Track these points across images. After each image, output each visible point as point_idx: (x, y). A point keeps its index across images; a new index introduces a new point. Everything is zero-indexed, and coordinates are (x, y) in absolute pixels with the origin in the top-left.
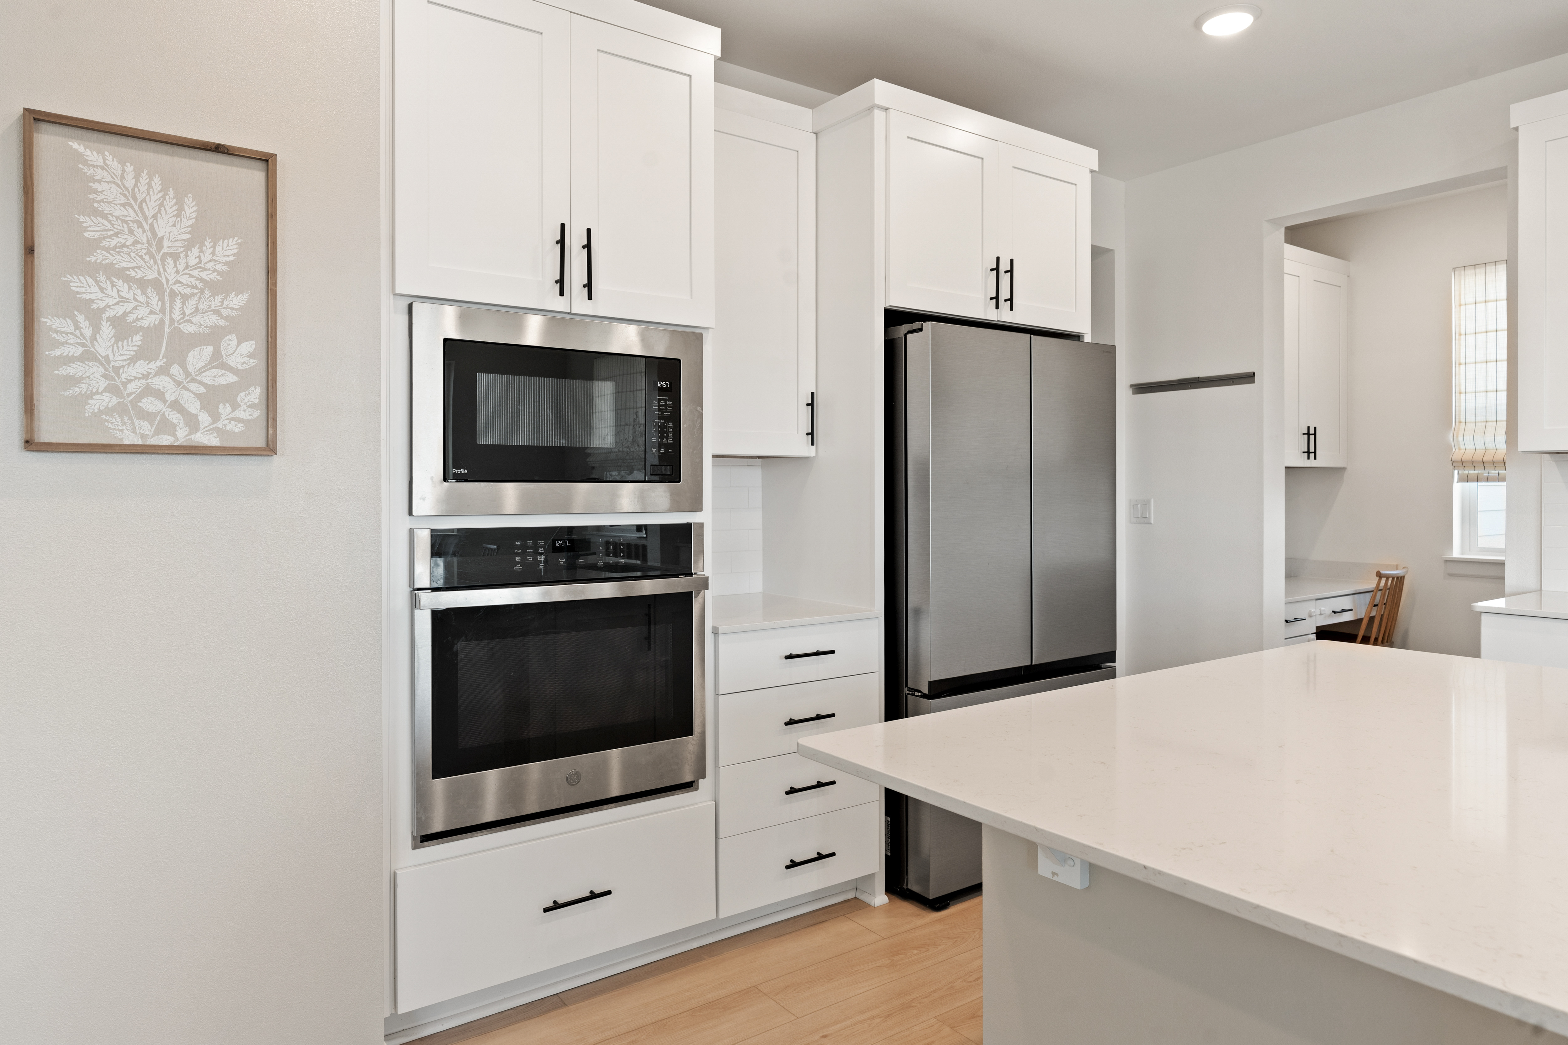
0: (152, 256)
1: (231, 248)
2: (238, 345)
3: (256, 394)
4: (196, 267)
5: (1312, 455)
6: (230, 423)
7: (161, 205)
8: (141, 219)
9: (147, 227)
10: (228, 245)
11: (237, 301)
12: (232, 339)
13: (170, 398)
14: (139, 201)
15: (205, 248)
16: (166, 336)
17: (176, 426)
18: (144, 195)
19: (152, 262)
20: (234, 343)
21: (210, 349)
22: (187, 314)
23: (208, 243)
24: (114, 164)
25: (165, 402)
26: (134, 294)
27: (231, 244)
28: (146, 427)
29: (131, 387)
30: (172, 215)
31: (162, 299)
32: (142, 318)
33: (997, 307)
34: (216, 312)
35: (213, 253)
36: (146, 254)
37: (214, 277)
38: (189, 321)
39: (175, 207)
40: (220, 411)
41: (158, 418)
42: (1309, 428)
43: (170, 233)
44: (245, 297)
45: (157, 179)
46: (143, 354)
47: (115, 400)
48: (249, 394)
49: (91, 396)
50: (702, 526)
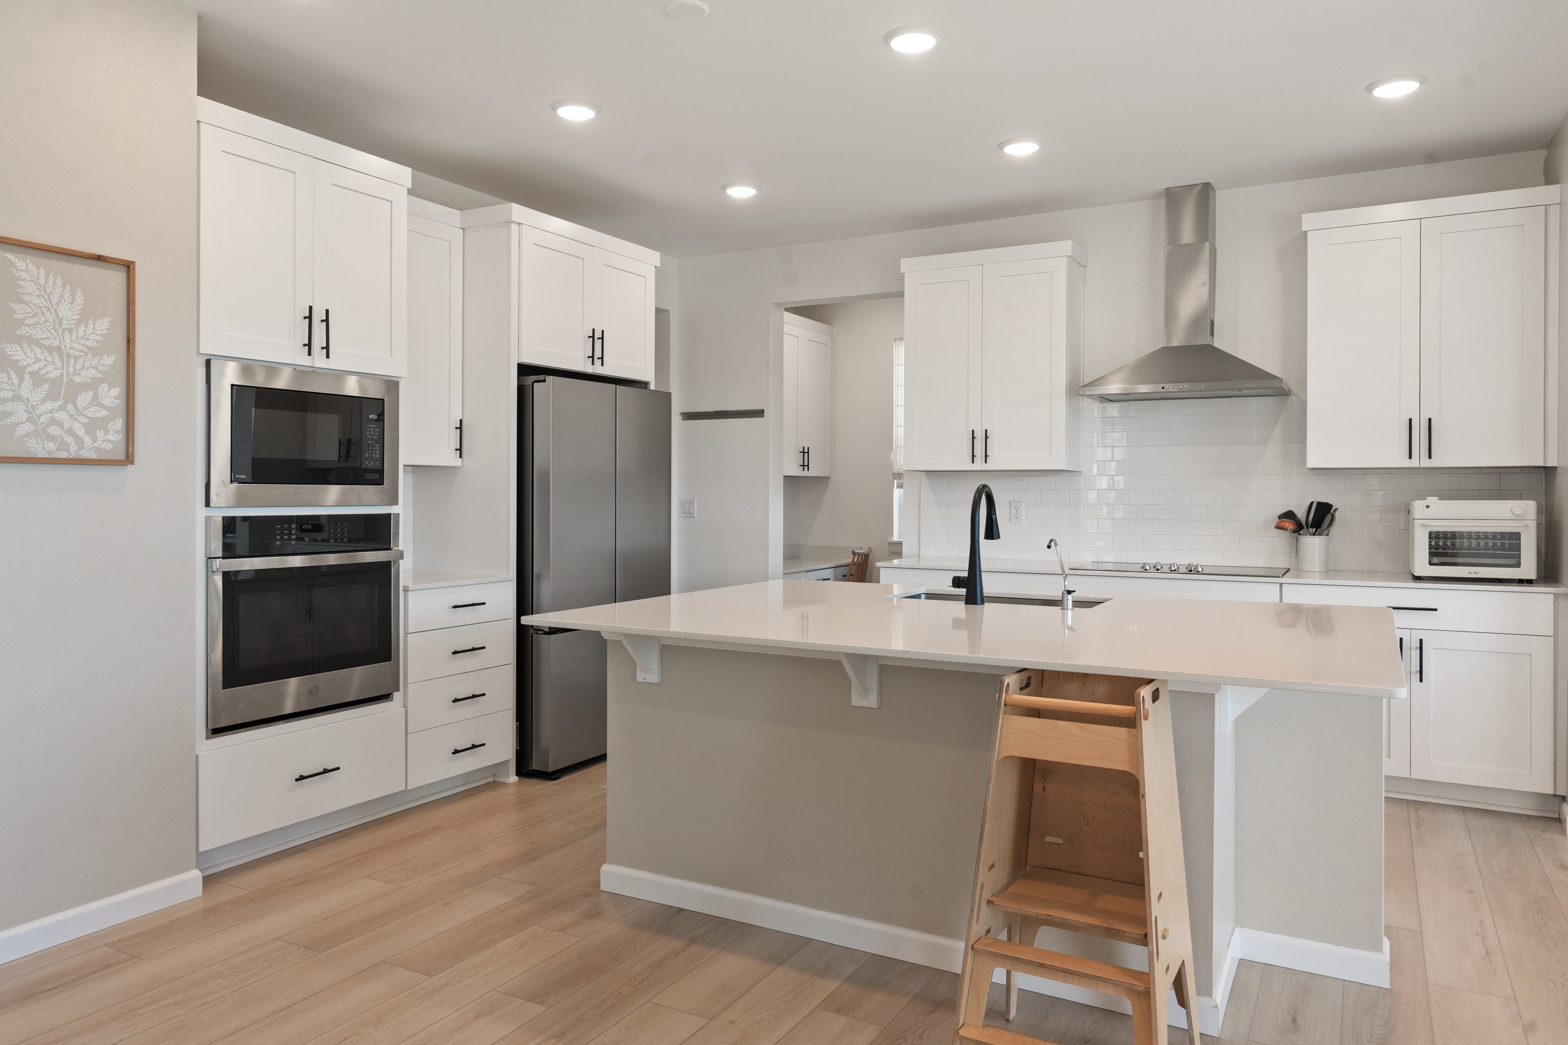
0: (56, 331)
1: (105, 324)
2: (109, 391)
3: (118, 424)
4: (83, 338)
5: (806, 468)
6: (103, 443)
7: (62, 296)
8: (49, 306)
9: (53, 311)
10: (103, 323)
11: (108, 360)
12: (105, 386)
13: (66, 426)
14: (48, 293)
15: (88, 325)
16: (64, 385)
17: (70, 445)
18: (51, 289)
19: (56, 334)
20: (106, 389)
21: (91, 393)
22: (77, 370)
23: (90, 322)
24: (32, 268)
25: (63, 429)
26: (45, 356)
27: (105, 322)
28: (51, 446)
29: (42, 419)
30: (68, 303)
31: (62, 359)
32: (49, 373)
33: (593, 364)
34: (96, 368)
35: (94, 328)
36: (52, 329)
37: (94, 344)
38: (78, 374)
39: (70, 298)
40: (97, 435)
41: (59, 440)
42: (804, 447)
43: (67, 315)
44: (113, 358)
45: (59, 279)
46: (51, 396)
47: (32, 428)
48: (115, 424)
49: (17, 425)
50: (398, 515)
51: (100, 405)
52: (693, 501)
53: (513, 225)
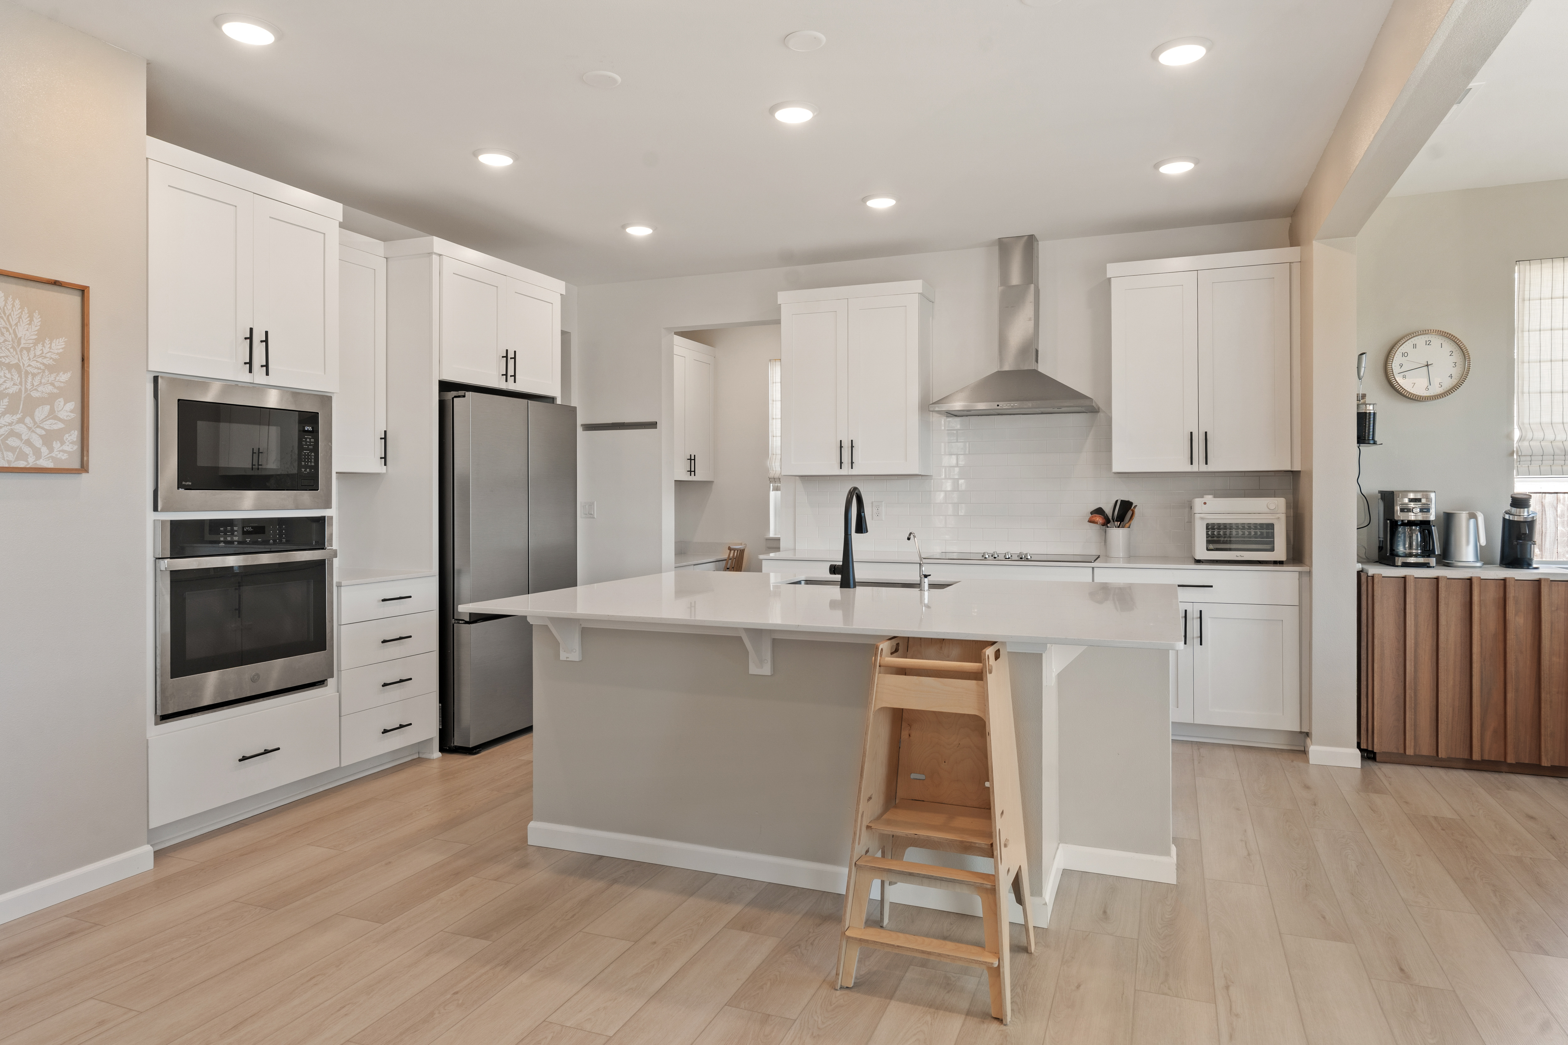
0: (15, 349)
1: (61, 344)
2: (64, 405)
3: (75, 435)
4: (41, 356)
5: (693, 473)
6: (59, 453)
7: (20, 317)
8: (8, 327)
9: (11, 331)
10: (59, 343)
11: (64, 377)
12: (61, 401)
13: (24, 437)
14: (7, 315)
15: (45, 344)
16: (22, 399)
17: (28, 455)
18: (10, 311)
19: (15, 353)
20: (62, 403)
21: (48, 407)
22: (35, 385)
23: (47, 341)
25: (22, 440)
26: (4, 373)
27: (61, 341)
28: (10, 456)
30: (26, 323)
31: (20, 376)
32: (8, 388)
33: (506, 381)
34: (52, 384)
35: (50, 348)
36: (11, 348)
37: (51, 362)
38: (35, 389)
39: (28, 319)
40: (54, 446)
41: (18, 450)
42: (691, 455)
43: (25, 335)
44: (69, 375)
45: (17, 301)
46: (9, 410)
48: (71, 435)
50: (331, 518)
51: (56, 418)
52: (593, 503)
53: (434, 256)
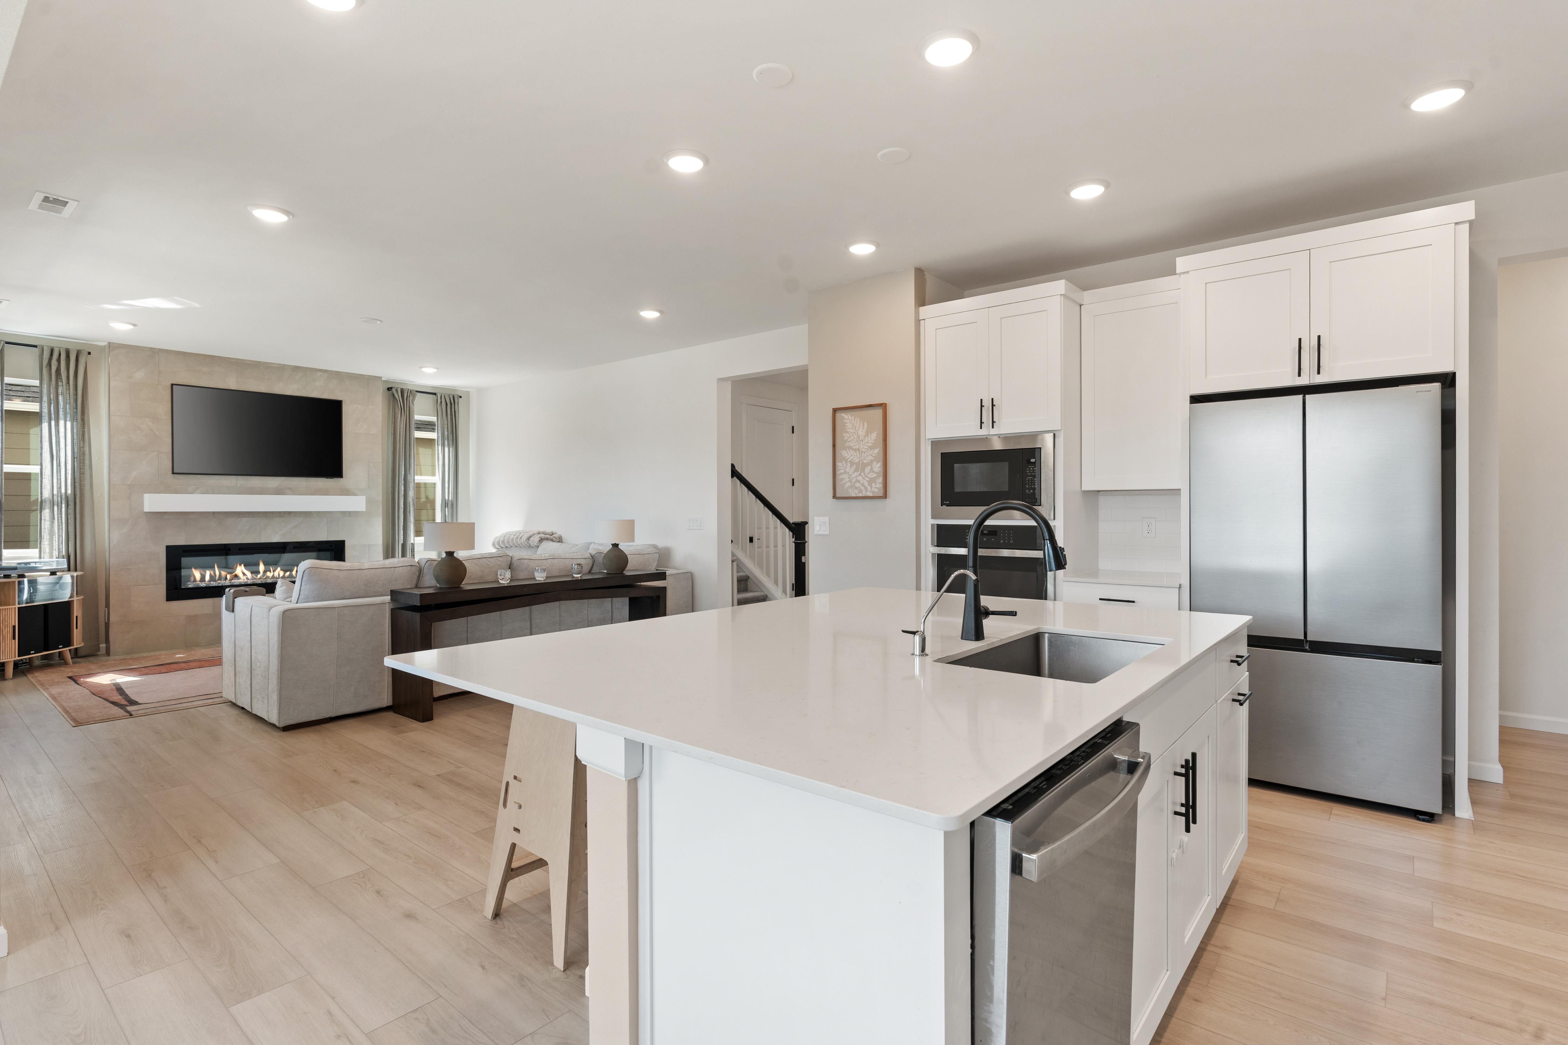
3: (880, 480)
4: (868, 442)
6: (875, 489)
7: (860, 426)
8: (855, 432)
9: (857, 433)
11: (877, 451)
12: (876, 462)
13: (861, 482)
14: (855, 426)
15: (869, 437)
16: (861, 465)
17: (863, 491)
19: (858, 443)
20: (877, 464)
21: (870, 467)
22: (865, 457)
23: (870, 435)
24: (850, 417)
25: (860, 484)
26: (854, 453)
27: (876, 433)
29: (853, 480)
30: (862, 428)
31: (860, 454)
32: (856, 460)
34: (871, 455)
35: (872, 437)
36: (856, 441)
37: (872, 444)
38: (866, 459)
39: (863, 426)
40: (874, 485)
41: (859, 489)
43: (862, 433)
44: (879, 449)
45: (858, 419)
46: (856, 470)
47: (850, 484)
49: (845, 483)
51: (873, 472)
